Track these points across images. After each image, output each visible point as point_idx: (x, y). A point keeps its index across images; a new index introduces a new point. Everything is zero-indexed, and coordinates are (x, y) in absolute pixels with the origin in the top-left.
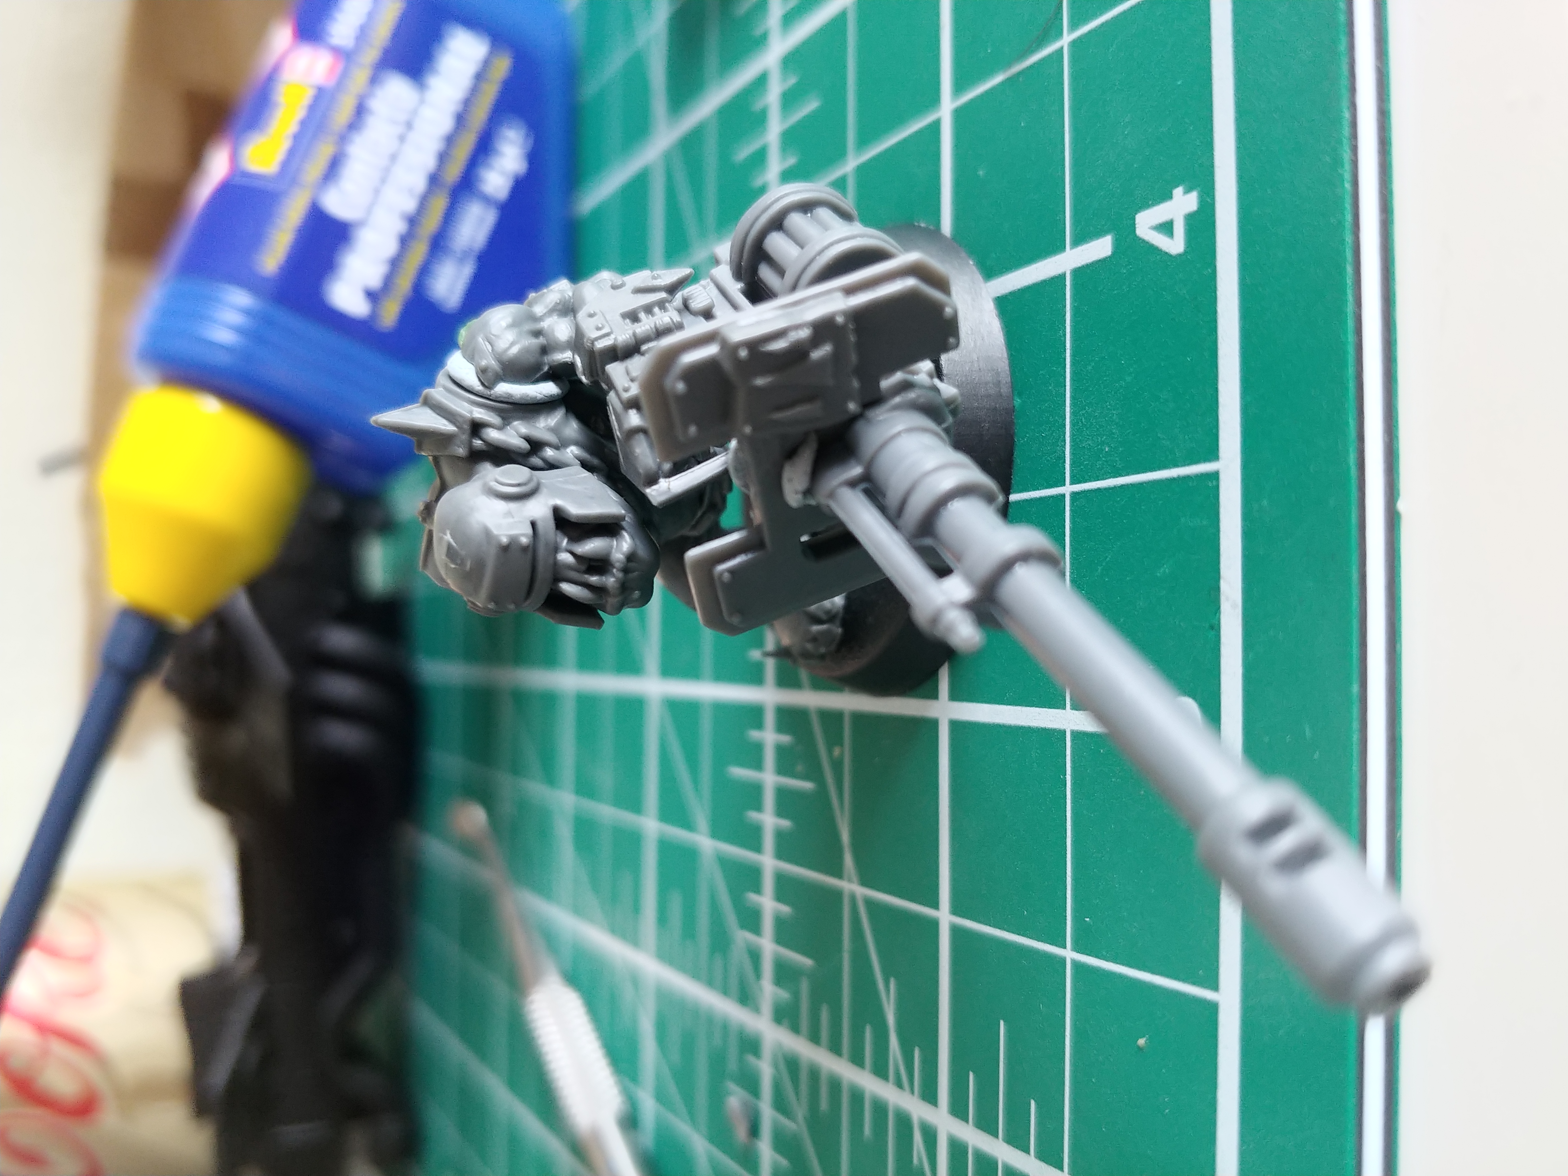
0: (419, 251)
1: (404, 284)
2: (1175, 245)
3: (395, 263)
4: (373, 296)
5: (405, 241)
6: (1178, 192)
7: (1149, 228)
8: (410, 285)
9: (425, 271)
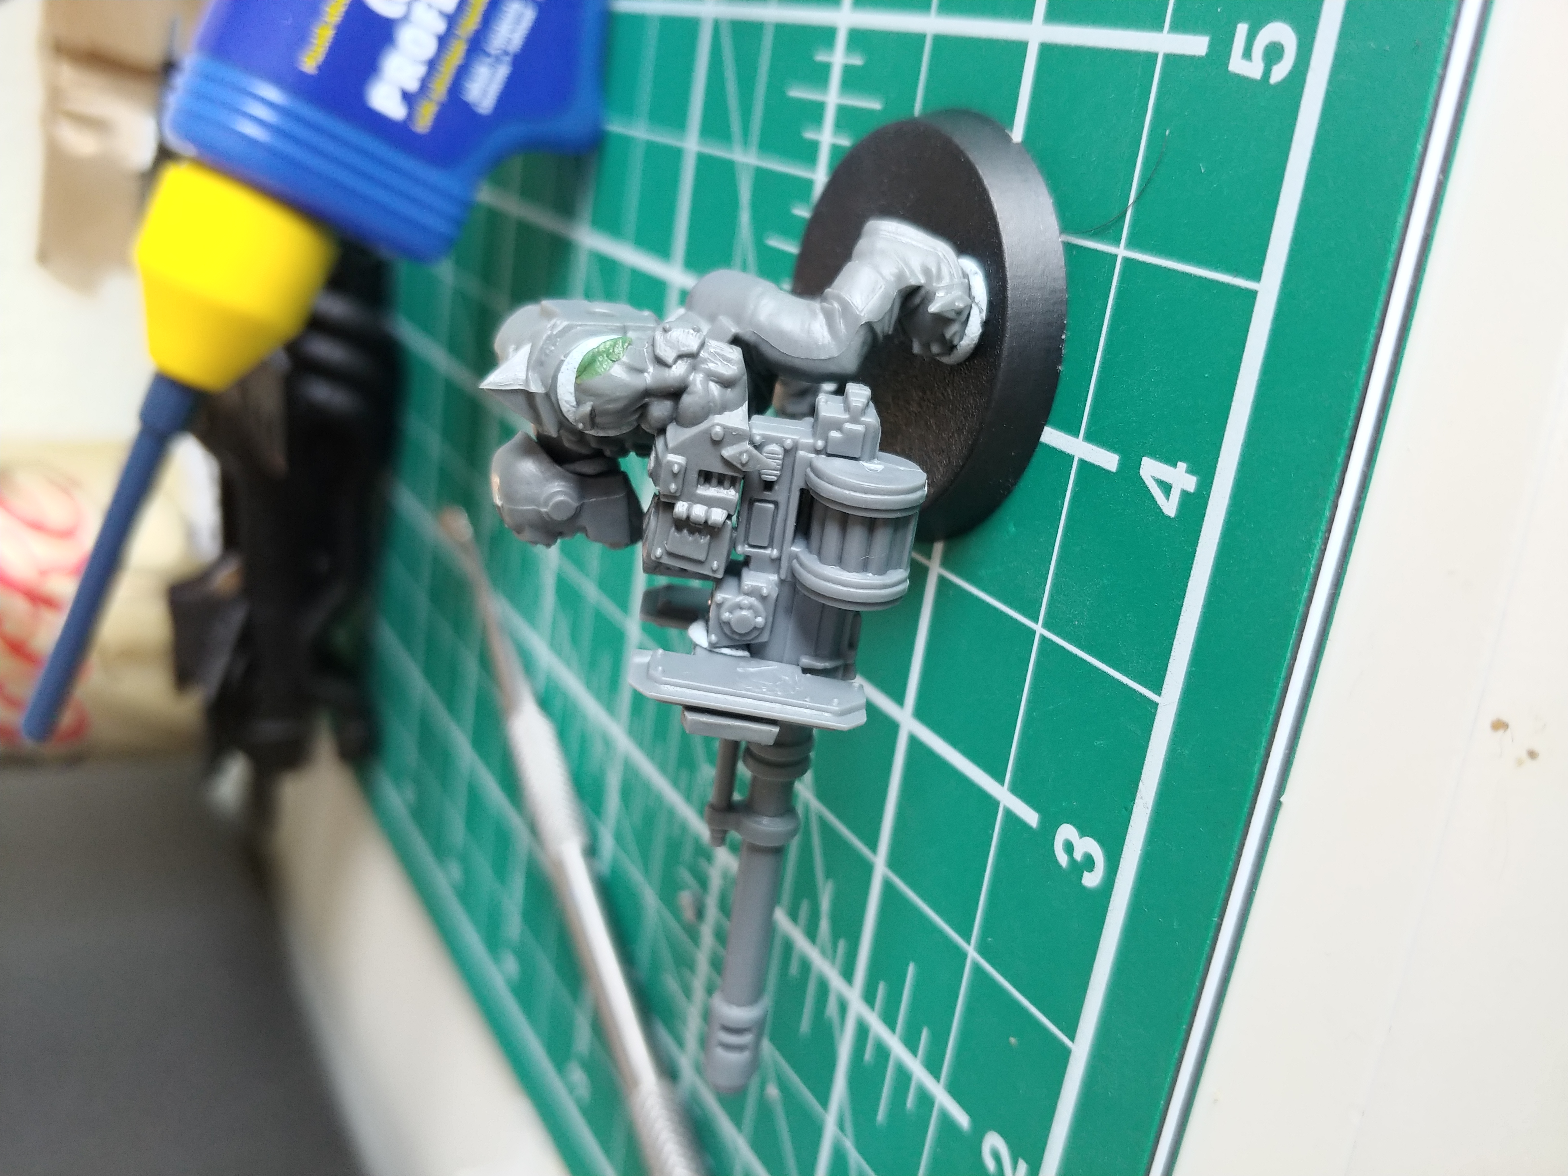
0: (457, 51)
1: (440, 88)
2: (1170, 507)
3: (432, 65)
4: (408, 98)
5: (443, 41)
6: (1182, 466)
7: (1151, 476)
8: (446, 89)
9: (462, 73)
